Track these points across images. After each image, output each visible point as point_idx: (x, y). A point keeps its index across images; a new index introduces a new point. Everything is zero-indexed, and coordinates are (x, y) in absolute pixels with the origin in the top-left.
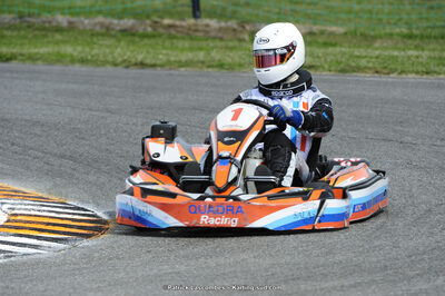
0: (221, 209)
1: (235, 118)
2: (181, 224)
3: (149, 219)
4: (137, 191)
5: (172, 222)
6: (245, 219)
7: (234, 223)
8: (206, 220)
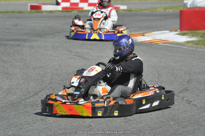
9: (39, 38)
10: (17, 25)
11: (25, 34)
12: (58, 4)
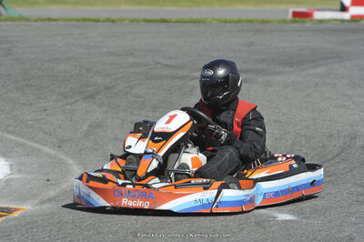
0: (137, 194)
1: (168, 122)
2: (108, 205)
3: (89, 200)
4: (85, 177)
5: (102, 202)
6: (155, 203)
7: (146, 205)
8: (126, 202)
9: (288, 69)
10: (252, 44)
11: (264, 60)
12: (344, 9)
